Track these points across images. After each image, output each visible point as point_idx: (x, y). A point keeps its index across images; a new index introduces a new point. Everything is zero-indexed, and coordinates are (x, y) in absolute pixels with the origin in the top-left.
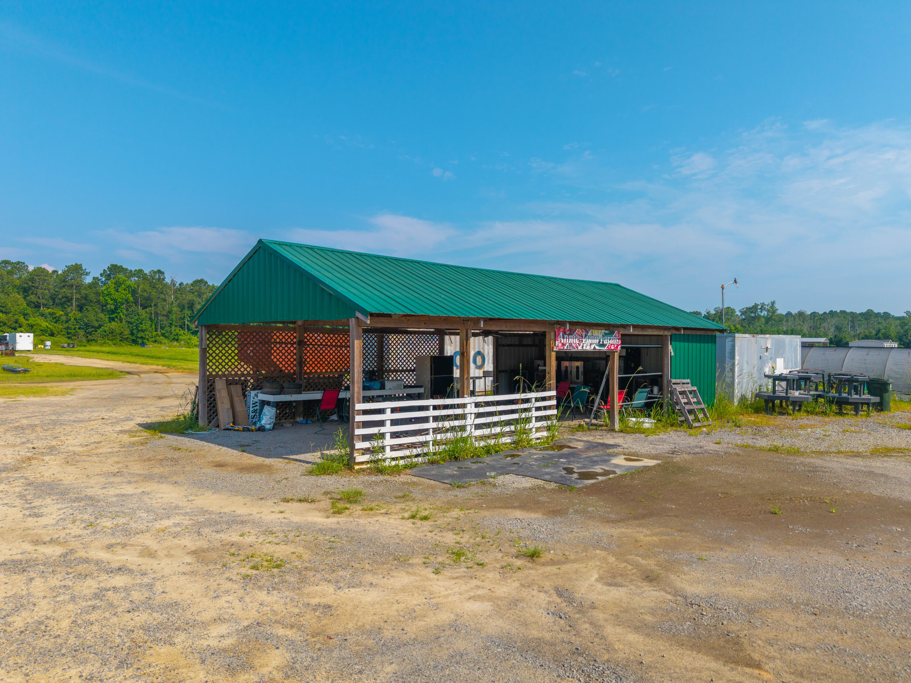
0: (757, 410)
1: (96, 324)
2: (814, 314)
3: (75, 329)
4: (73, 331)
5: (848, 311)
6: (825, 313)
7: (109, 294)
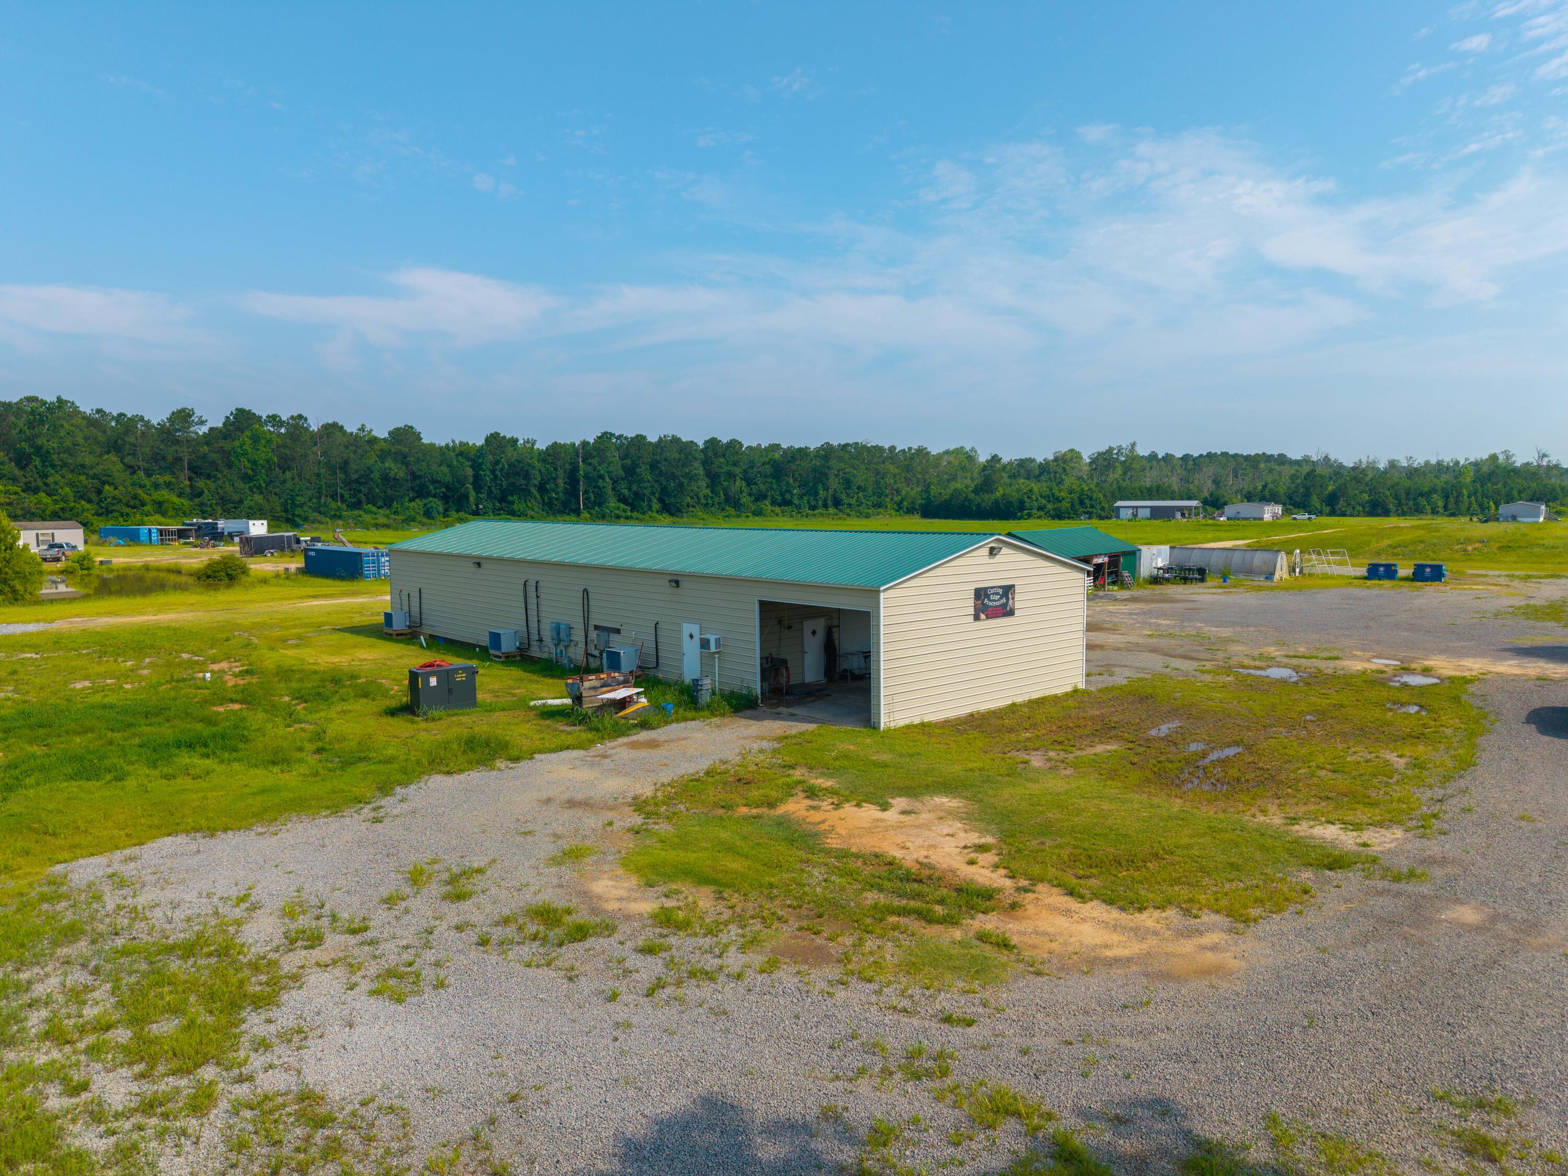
0: (1151, 583)
1: (236, 497)
2: (1186, 458)
3: (211, 506)
4: (209, 509)
5: (1231, 452)
6: (1201, 456)
7: (245, 454)
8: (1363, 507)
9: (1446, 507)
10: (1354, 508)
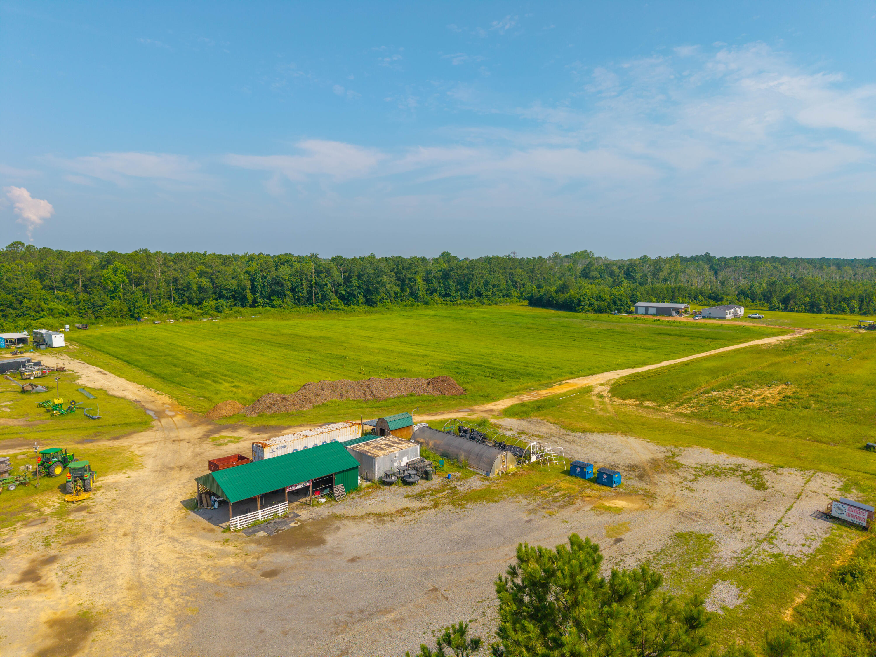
1: (101, 304)
3: (84, 309)
7: (109, 278)
8: (806, 306)
9: (860, 308)
10: (799, 306)
